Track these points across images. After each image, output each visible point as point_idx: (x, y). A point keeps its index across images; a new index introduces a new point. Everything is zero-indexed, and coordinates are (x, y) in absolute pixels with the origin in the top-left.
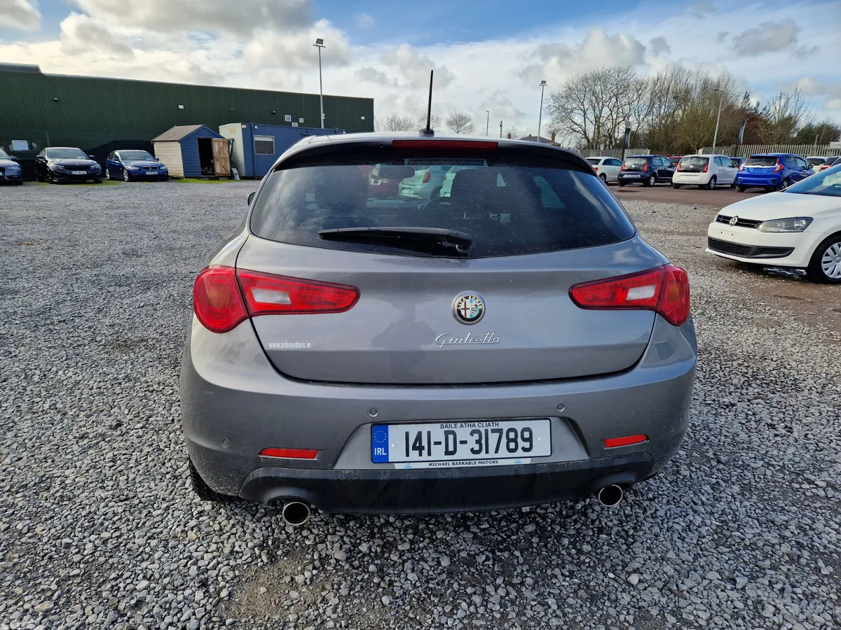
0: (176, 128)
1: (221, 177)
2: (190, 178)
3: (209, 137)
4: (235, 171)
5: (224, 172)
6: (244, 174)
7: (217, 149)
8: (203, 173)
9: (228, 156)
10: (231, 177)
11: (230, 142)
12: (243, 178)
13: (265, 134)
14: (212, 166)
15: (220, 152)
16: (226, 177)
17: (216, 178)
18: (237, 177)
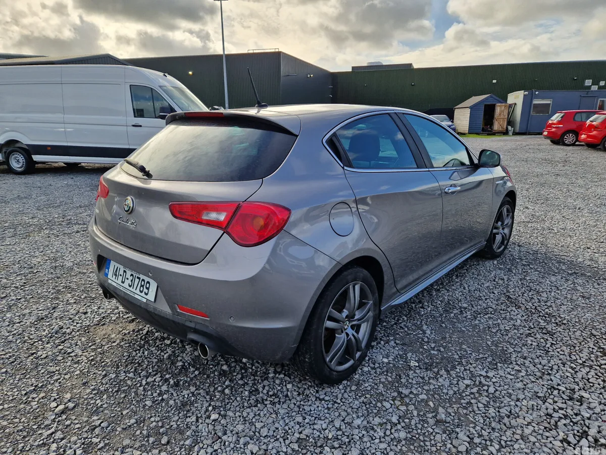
0: (473, 97)
1: (497, 133)
2: (473, 133)
3: (494, 103)
4: (510, 128)
5: (500, 129)
6: (517, 130)
7: (498, 112)
8: (483, 130)
9: (506, 117)
10: (506, 133)
11: (512, 107)
12: (515, 134)
13: (543, 98)
14: (492, 124)
15: (500, 114)
16: (501, 133)
17: (493, 134)
18: (511, 133)
